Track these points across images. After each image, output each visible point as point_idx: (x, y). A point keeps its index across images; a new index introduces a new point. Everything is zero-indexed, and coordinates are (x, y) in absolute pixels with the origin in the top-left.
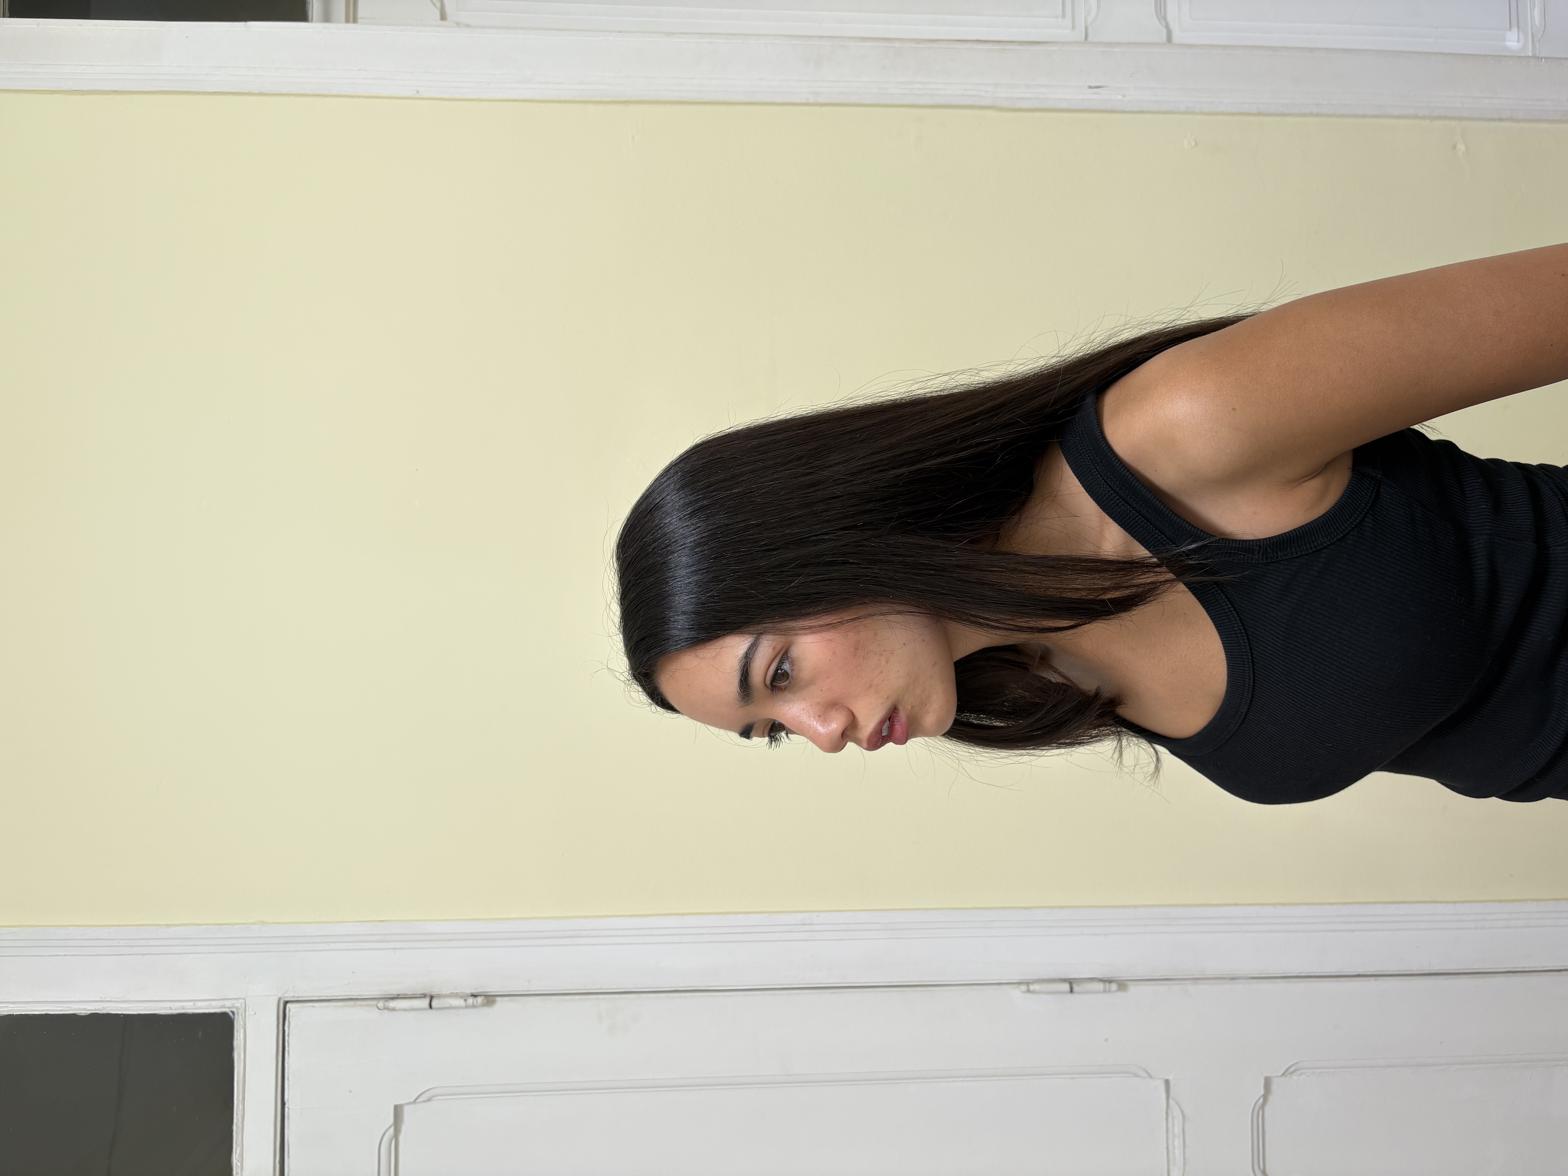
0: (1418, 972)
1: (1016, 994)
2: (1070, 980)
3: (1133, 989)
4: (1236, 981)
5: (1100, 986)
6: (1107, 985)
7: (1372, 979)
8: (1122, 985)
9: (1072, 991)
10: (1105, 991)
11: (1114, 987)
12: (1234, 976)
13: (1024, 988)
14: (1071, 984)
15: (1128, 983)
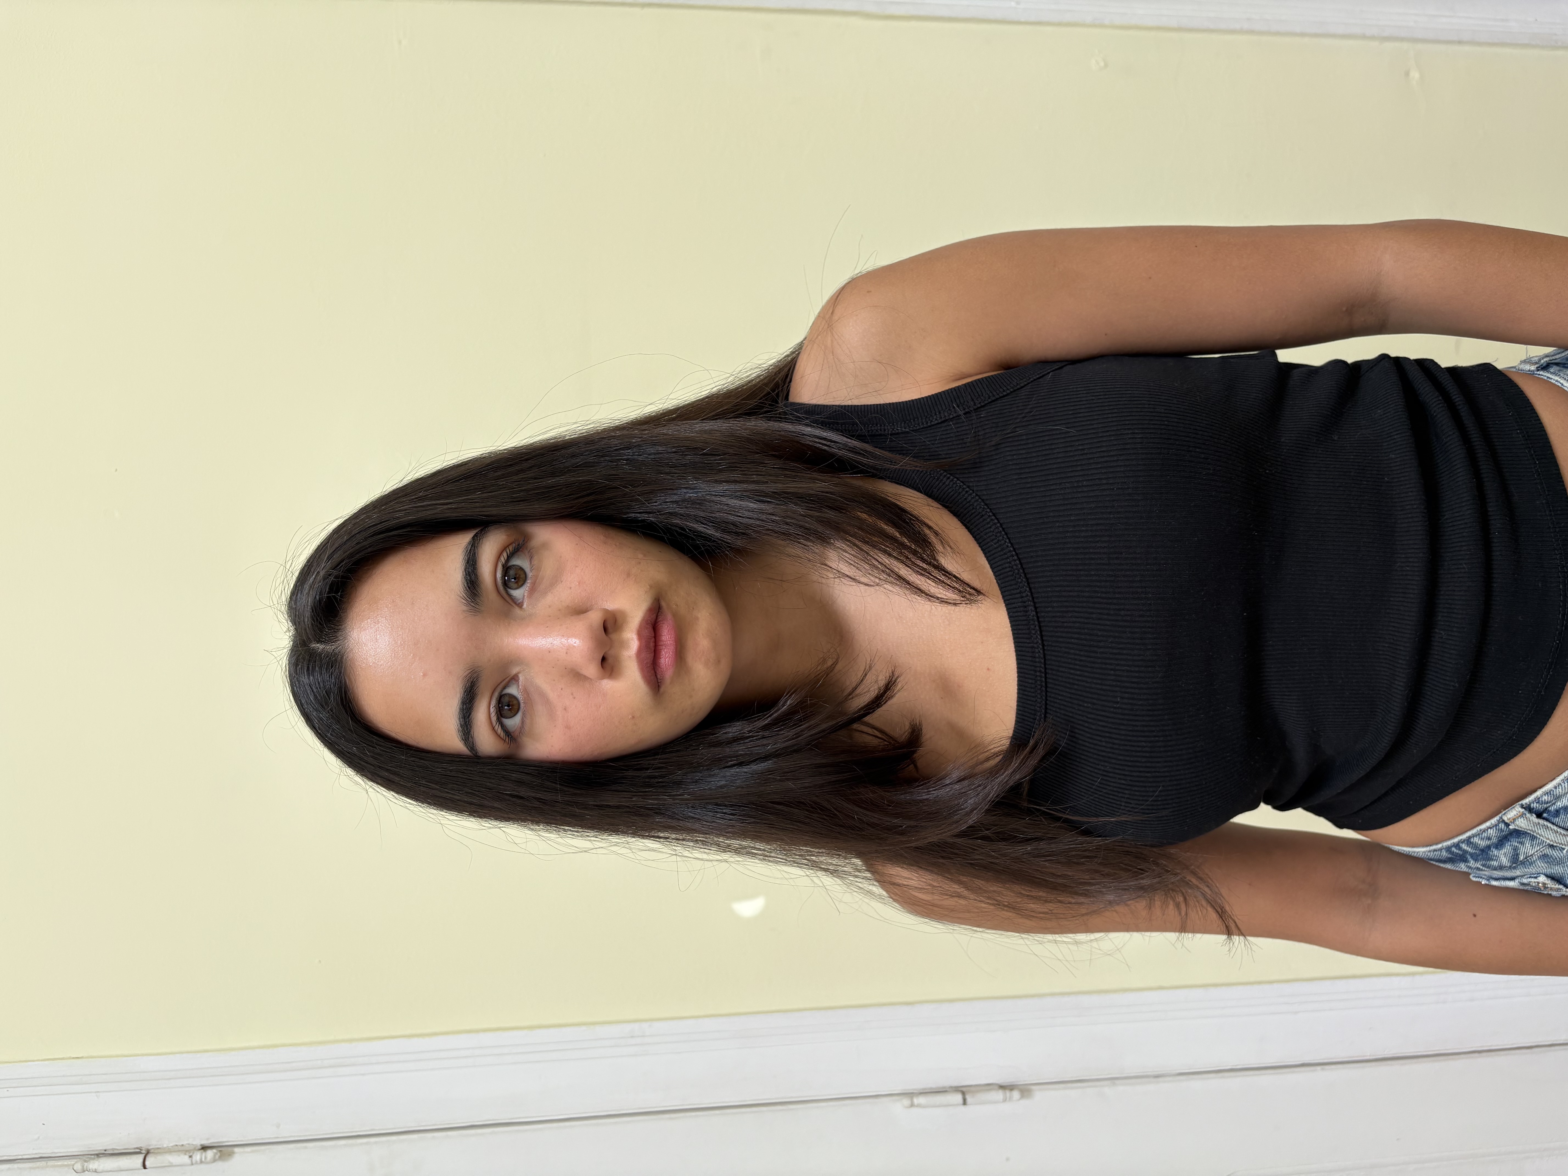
0: (1371, 1058)
1: (898, 1107)
2: (964, 1089)
3: (1039, 1096)
4: (1160, 1079)
5: (999, 1095)
6: (1008, 1093)
7: (1319, 1068)
8: (1024, 1090)
9: (965, 1102)
10: (1005, 1100)
11: (1016, 1094)
12: (1159, 1073)
13: (906, 1102)
14: (963, 1093)
15: (1033, 1087)
